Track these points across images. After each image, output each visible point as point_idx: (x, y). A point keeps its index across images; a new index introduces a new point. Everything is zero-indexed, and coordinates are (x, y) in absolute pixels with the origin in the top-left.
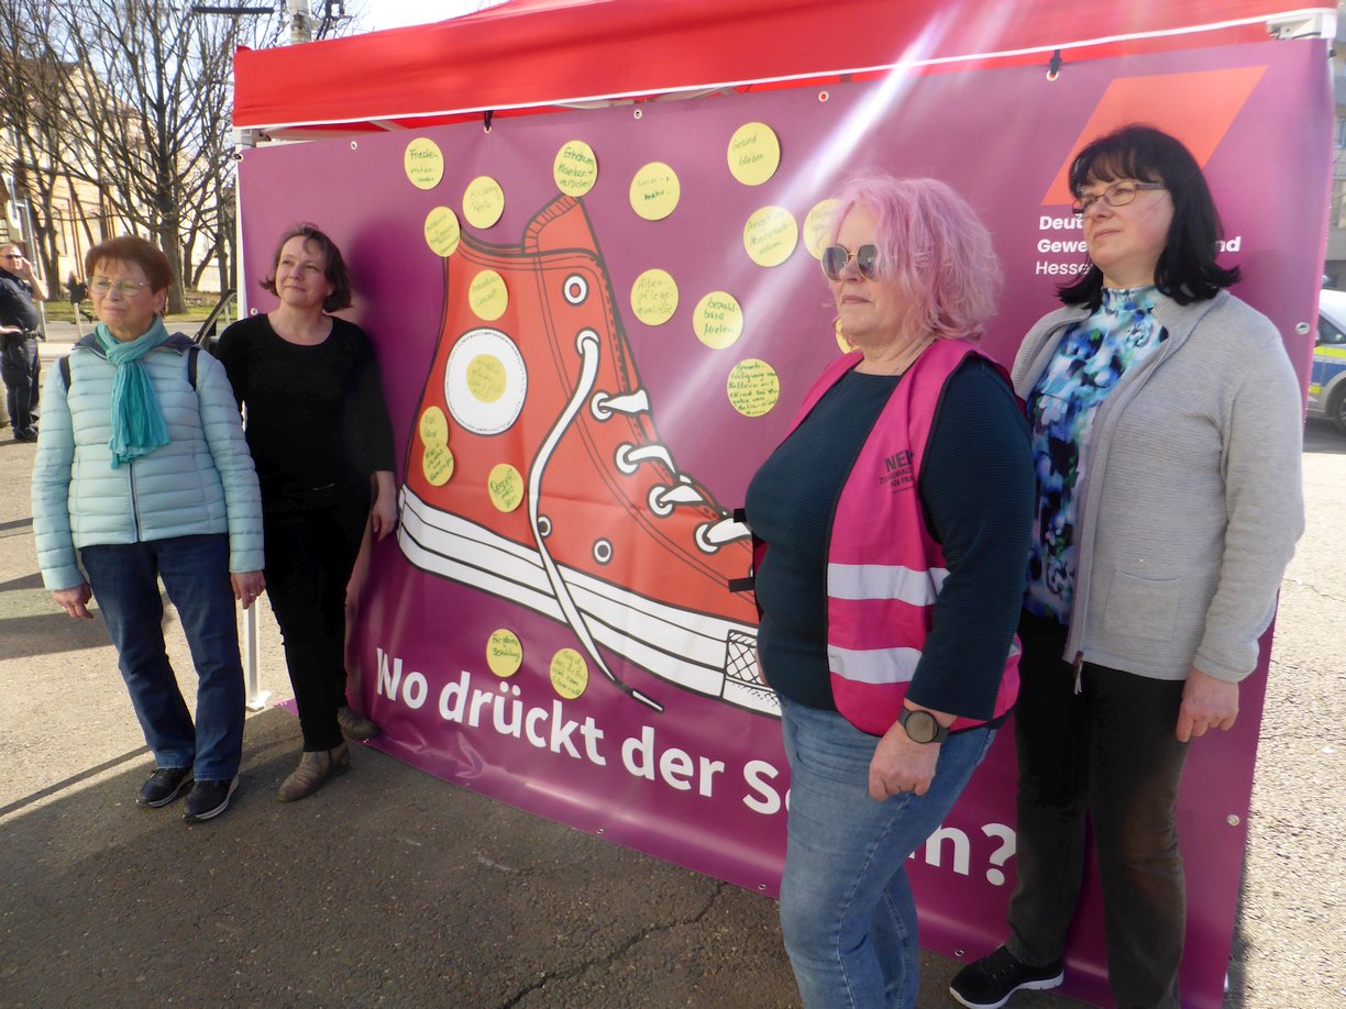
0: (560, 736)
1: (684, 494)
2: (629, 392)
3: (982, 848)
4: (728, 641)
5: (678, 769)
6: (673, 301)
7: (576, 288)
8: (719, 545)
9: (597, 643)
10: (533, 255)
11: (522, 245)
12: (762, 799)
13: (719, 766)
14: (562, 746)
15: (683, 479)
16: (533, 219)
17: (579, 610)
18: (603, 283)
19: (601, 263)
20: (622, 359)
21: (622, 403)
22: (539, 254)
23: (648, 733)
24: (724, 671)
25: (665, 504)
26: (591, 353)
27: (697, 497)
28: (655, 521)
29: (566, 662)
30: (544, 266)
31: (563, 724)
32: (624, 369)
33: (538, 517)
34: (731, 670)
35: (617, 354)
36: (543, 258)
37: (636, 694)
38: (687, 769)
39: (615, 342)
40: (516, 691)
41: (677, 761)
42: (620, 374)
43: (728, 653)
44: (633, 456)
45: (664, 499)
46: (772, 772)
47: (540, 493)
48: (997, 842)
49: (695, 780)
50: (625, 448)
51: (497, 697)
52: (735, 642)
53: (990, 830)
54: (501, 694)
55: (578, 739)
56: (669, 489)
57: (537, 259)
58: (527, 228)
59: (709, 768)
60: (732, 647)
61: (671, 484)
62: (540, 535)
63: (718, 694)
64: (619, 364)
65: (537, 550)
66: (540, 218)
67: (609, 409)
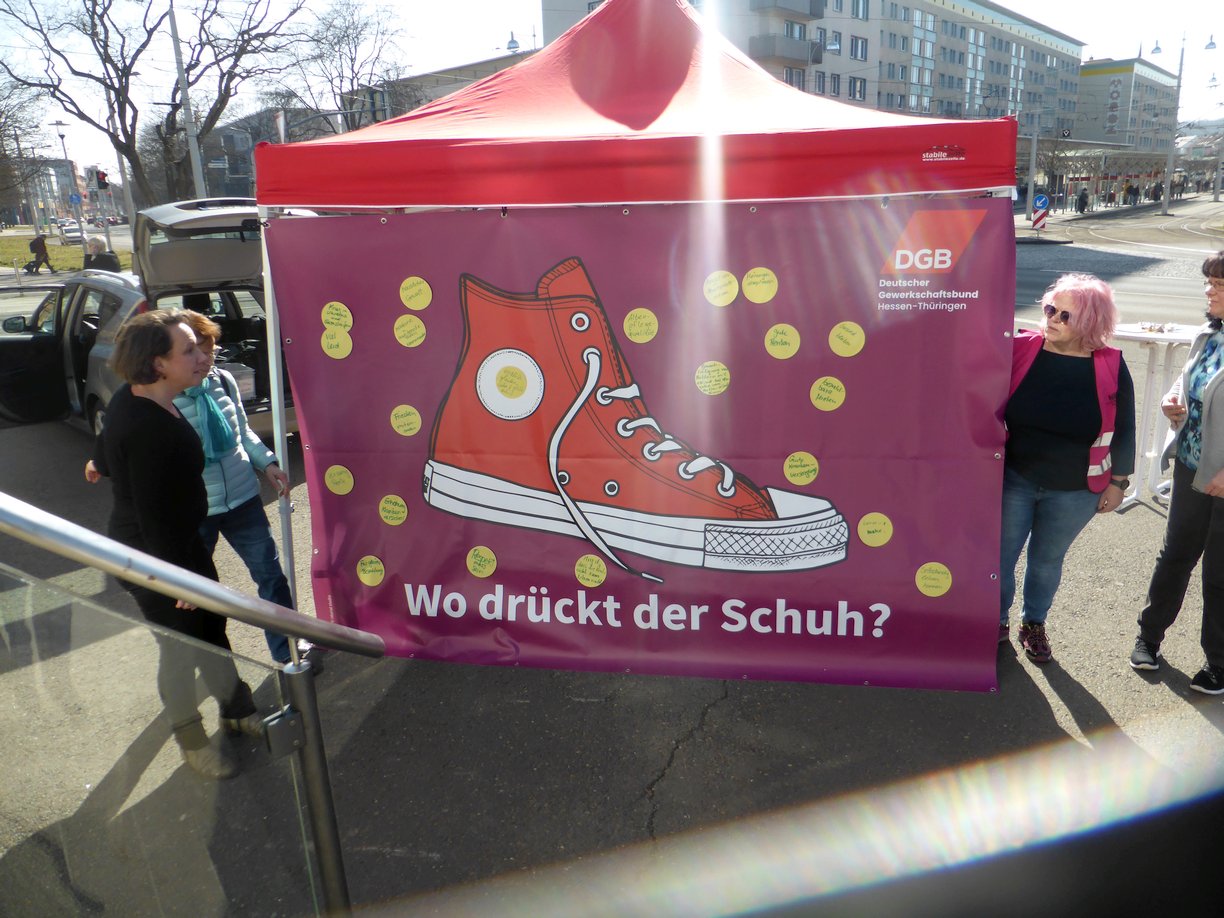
0: (587, 612)
1: (669, 445)
2: (625, 385)
3: (870, 618)
4: (705, 532)
5: (676, 617)
6: (655, 327)
7: (581, 321)
8: (695, 474)
9: (611, 548)
10: (545, 299)
11: (536, 293)
12: (734, 622)
13: (705, 609)
14: (589, 619)
15: (667, 436)
16: (544, 275)
17: (595, 529)
18: (602, 317)
19: (599, 303)
20: (619, 365)
21: (620, 393)
22: (550, 299)
23: (654, 598)
24: (704, 550)
25: (655, 453)
26: (595, 363)
27: (676, 446)
28: (648, 465)
29: (588, 564)
30: (554, 306)
31: (588, 604)
32: (620, 371)
33: (557, 472)
34: (709, 548)
35: (615, 362)
36: (553, 302)
37: (644, 575)
38: (682, 615)
39: (612, 355)
40: (544, 590)
41: (675, 612)
42: (618, 375)
43: (706, 538)
44: (629, 426)
45: (654, 450)
46: (741, 604)
47: (558, 457)
48: (879, 613)
49: (688, 622)
50: (624, 421)
51: (529, 597)
52: (709, 531)
53: (874, 608)
54: (532, 595)
55: (601, 612)
56: (657, 444)
57: (548, 302)
58: (540, 281)
59: (697, 612)
60: (708, 535)
61: (659, 440)
62: (561, 485)
63: (701, 564)
64: (616, 369)
65: (559, 494)
66: (549, 275)
67: (610, 397)
